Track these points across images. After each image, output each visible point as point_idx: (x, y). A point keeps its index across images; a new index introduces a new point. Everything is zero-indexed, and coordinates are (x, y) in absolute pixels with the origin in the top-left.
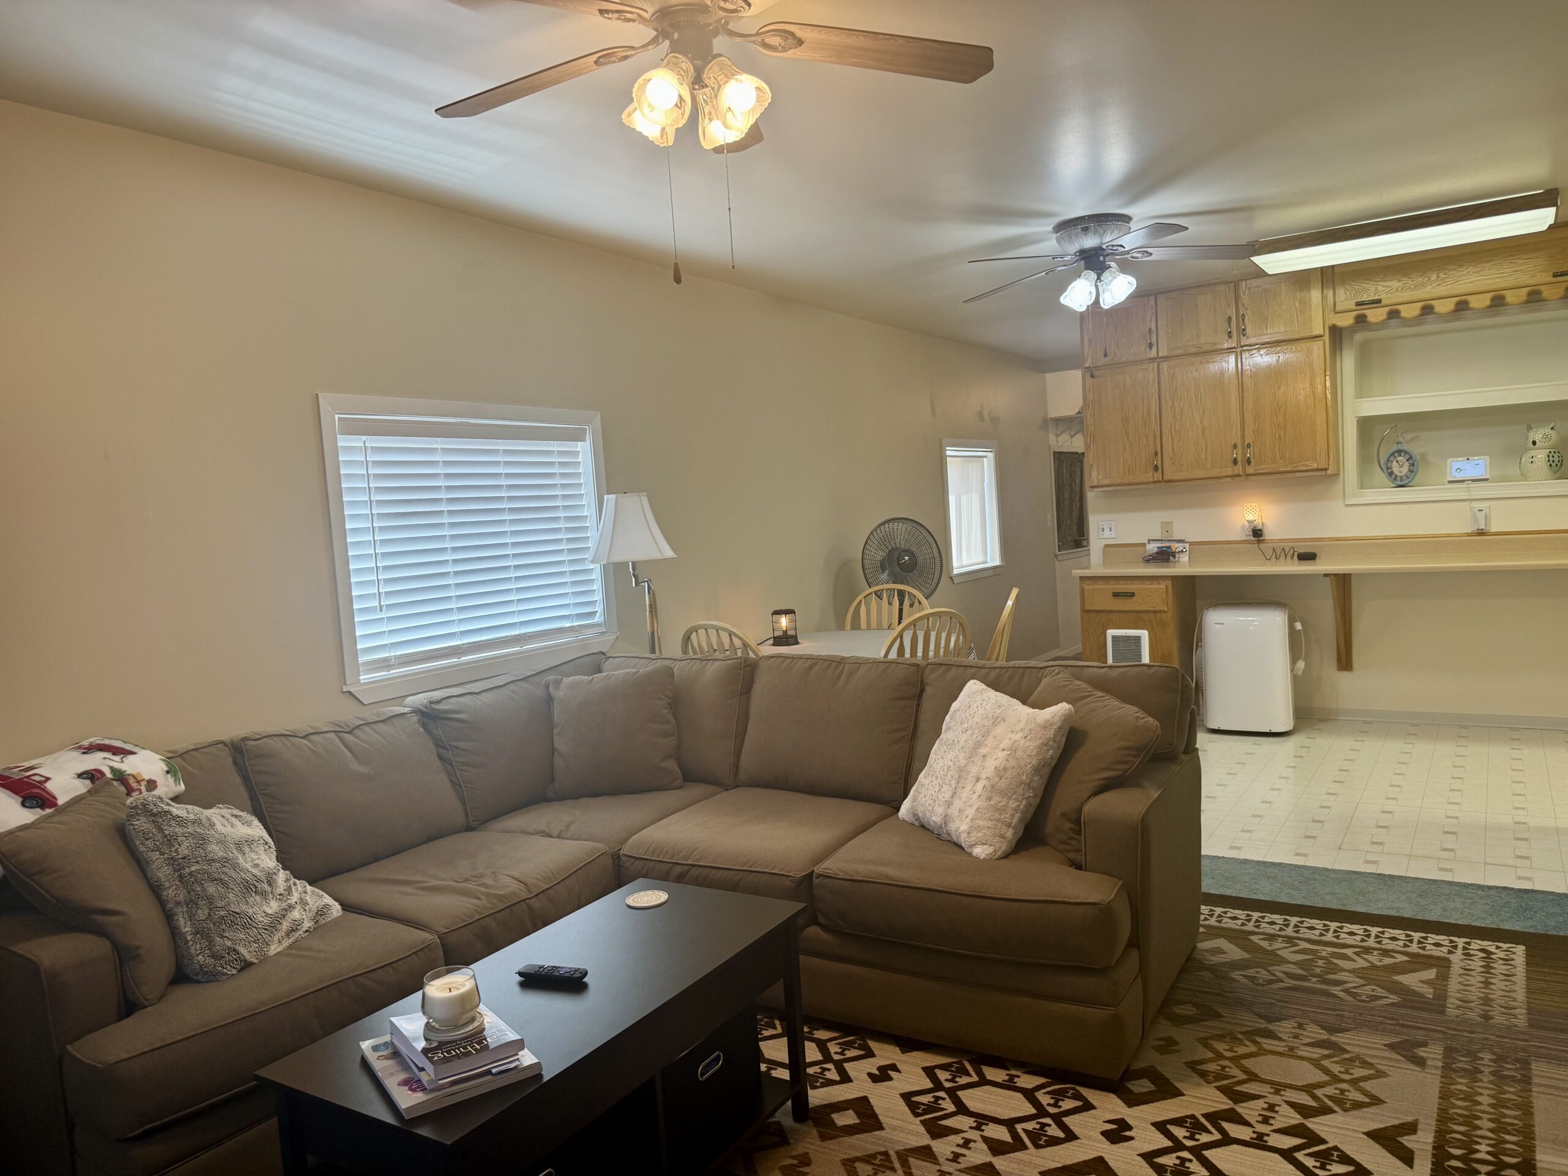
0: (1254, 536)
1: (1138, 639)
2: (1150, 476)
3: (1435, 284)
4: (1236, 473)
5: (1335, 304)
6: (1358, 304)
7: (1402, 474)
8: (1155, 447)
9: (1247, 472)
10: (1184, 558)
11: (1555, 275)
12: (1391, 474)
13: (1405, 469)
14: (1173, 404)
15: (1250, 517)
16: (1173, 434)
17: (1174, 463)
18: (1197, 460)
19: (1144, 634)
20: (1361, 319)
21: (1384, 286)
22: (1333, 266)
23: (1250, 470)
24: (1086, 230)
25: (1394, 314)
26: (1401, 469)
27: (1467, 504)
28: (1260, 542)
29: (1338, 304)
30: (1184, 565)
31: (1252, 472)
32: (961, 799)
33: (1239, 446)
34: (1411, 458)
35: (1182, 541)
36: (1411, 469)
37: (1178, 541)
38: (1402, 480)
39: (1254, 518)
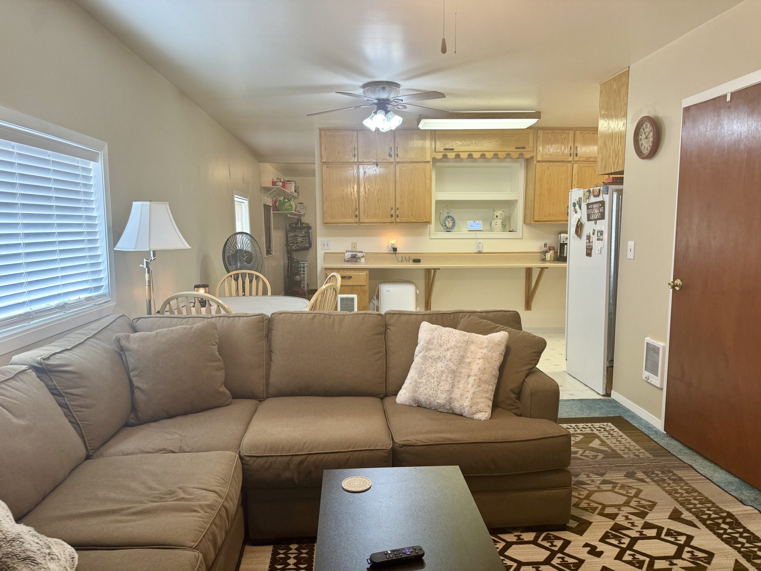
0: (394, 251)
1: (352, 299)
2: (353, 220)
3: (474, 145)
4: (392, 221)
5: (435, 148)
6: (445, 149)
7: (449, 226)
8: (356, 206)
9: (397, 221)
10: (363, 260)
11: (516, 148)
12: (446, 226)
13: (451, 224)
14: (365, 186)
15: (393, 242)
16: (365, 200)
17: (364, 214)
18: (375, 214)
19: (355, 296)
20: (445, 156)
21: (455, 143)
22: (435, 130)
24: (384, 88)
25: (458, 156)
26: (449, 224)
27: (476, 240)
28: (395, 254)
29: (437, 148)
30: (363, 264)
31: (399, 221)
32: (459, 388)
33: (394, 209)
34: (453, 219)
35: (362, 252)
36: (453, 224)
37: (360, 252)
38: (449, 229)
39: (394, 243)
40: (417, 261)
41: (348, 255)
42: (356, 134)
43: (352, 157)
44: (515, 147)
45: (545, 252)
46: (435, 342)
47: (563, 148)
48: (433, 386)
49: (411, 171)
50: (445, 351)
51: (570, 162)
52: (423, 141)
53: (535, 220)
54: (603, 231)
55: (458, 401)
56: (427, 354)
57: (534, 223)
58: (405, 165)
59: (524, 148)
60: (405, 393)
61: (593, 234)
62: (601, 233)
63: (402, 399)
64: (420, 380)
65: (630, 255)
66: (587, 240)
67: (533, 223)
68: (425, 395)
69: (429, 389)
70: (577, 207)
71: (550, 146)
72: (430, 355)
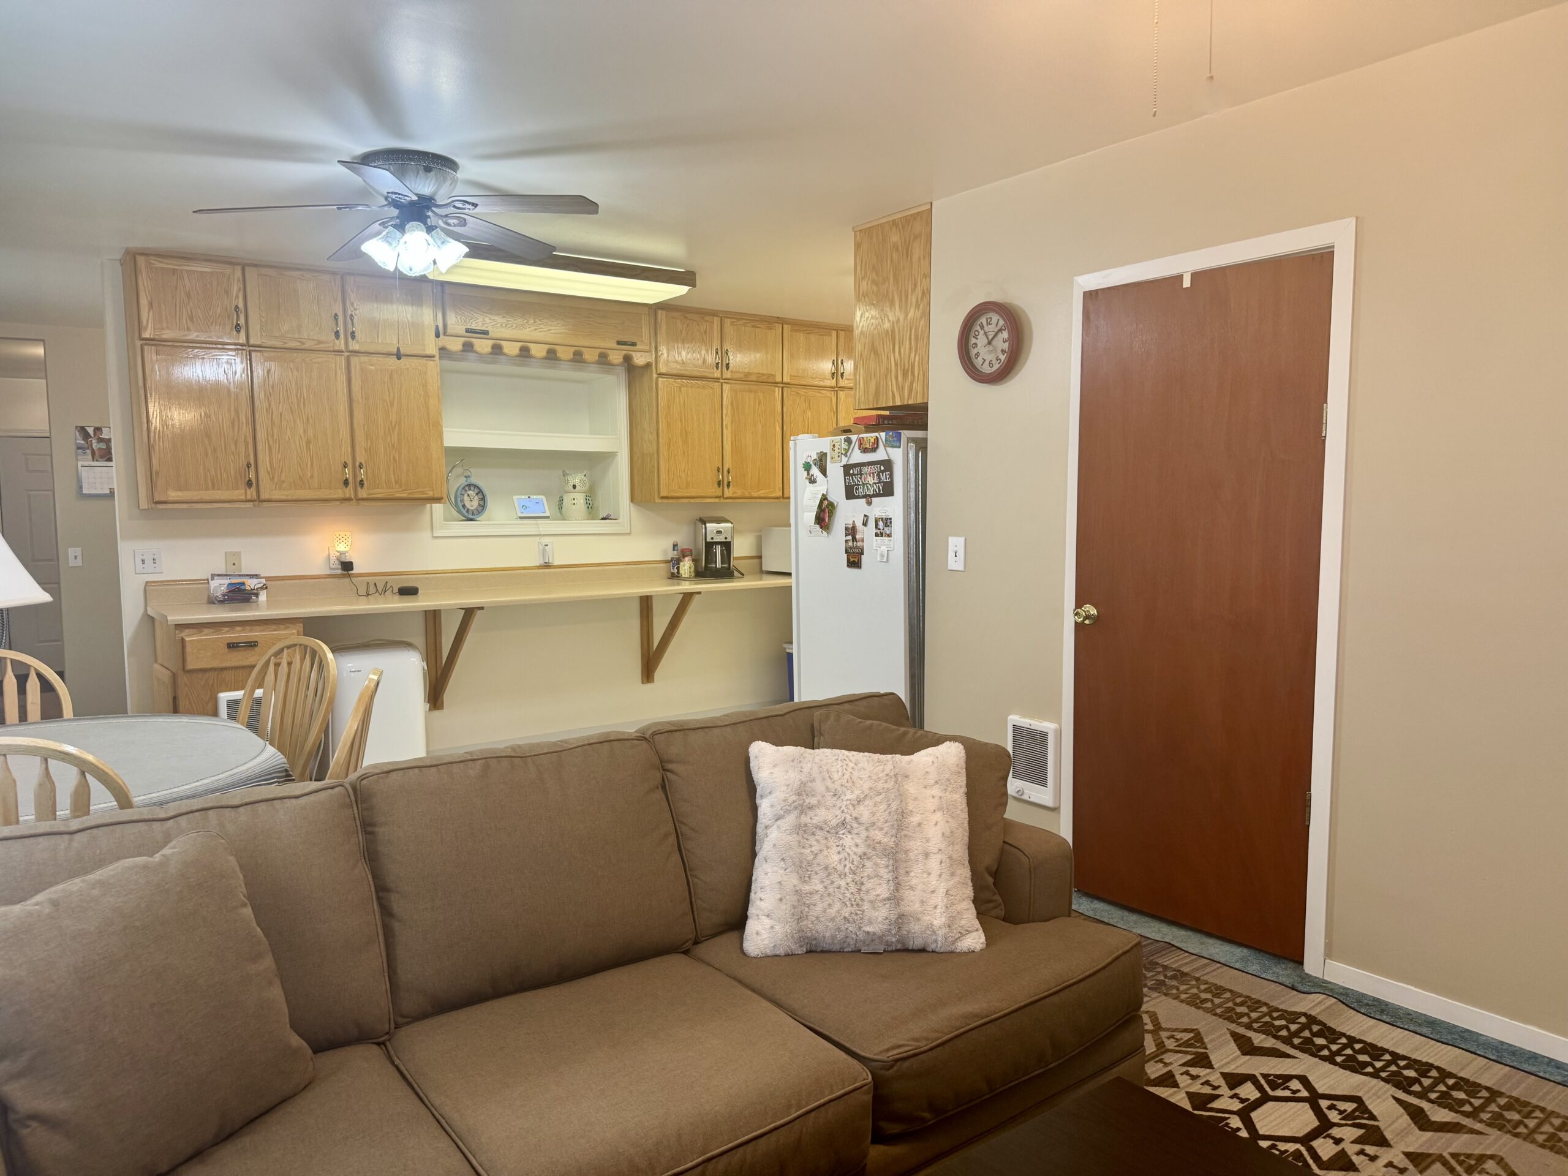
0: (345, 570)
2: (239, 493)
3: (533, 328)
4: (348, 496)
5: (445, 326)
6: (468, 331)
7: (473, 508)
8: (247, 456)
9: (360, 496)
10: (263, 597)
11: (619, 343)
12: (464, 506)
13: (476, 504)
14: (270, 406)
15: (342, 547)
16: (271, 443)
17: (272, 479)
18: (300, 478)
20: (468, 347)
21: (490, 319)
23: (363, 493)
25: (497, 349)
26: (472, 503)
27: (537, 539)
28: (349, 576)
29: (449, 326)
30: (263, 608)
31: (365, 496)
32: (912, 888)
33: (350, 465)
34: (480, 491)
35: (256, 576)
36: (482, 503)
37: (252, 576)
38: (473, 514)
39: (347, 549)
40: (408, 591)
41: (220, 587)
42: (238, 273)
43: (232, 329)
44: (615, 342)
45: (676, 562)
46: (819, 787)
47: (703, 352)
48: (848, 895)
49: (391, 377)
50: (854, 806)
51: (716, 380)
52: (415, 308)
53: (662, 495)
54: (891, 519)
55: (919, 920)
56: (804, 819)
57: (660, 501)
58: (375, 359)
59: (633, 344)
60: (772, 927)
61: (865, 524)
62: (888, 522)
63: (766, 942)
64: (807, 888)
65: (955, 563)
66: (846, 535)
67: (658, 500)
68: (832, 919)
69: (837, 906)
70: (815, 471)
71: (680, 345)
72: (814, 822)
